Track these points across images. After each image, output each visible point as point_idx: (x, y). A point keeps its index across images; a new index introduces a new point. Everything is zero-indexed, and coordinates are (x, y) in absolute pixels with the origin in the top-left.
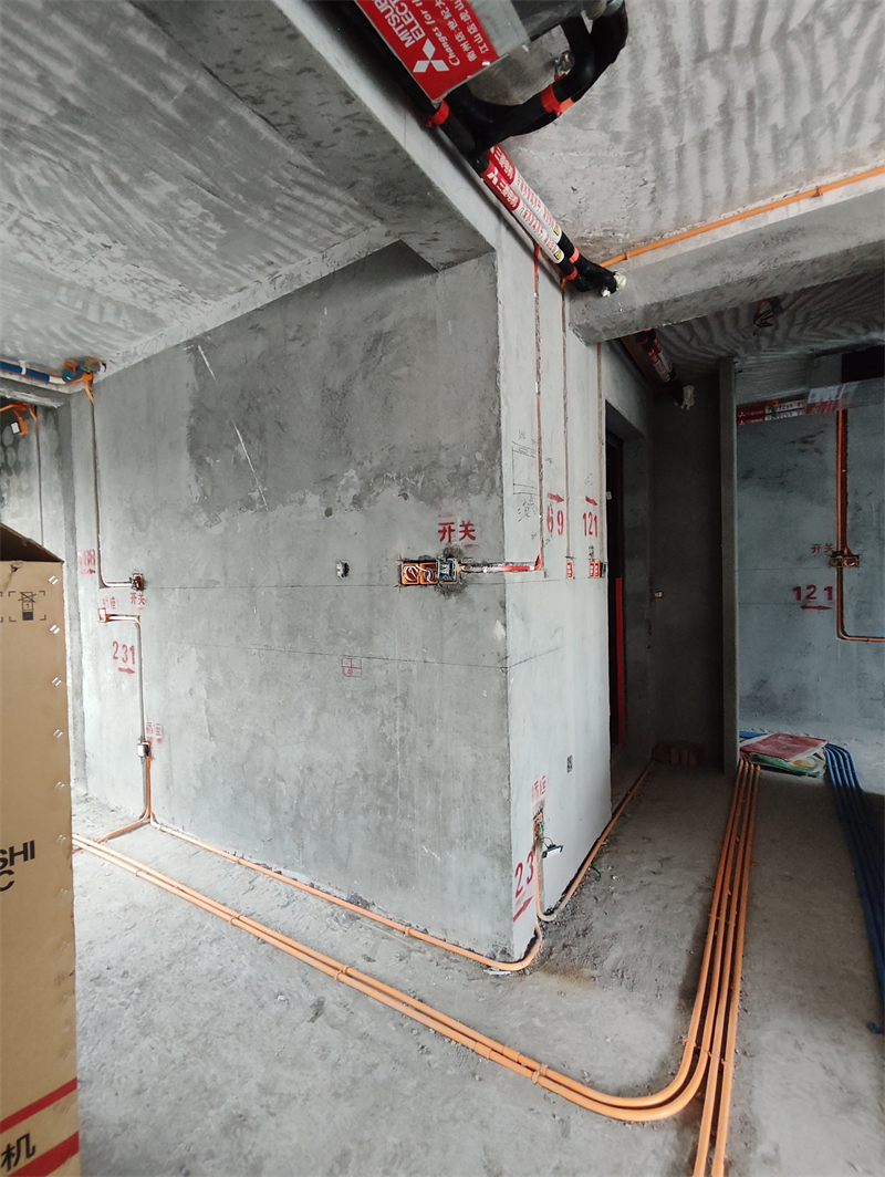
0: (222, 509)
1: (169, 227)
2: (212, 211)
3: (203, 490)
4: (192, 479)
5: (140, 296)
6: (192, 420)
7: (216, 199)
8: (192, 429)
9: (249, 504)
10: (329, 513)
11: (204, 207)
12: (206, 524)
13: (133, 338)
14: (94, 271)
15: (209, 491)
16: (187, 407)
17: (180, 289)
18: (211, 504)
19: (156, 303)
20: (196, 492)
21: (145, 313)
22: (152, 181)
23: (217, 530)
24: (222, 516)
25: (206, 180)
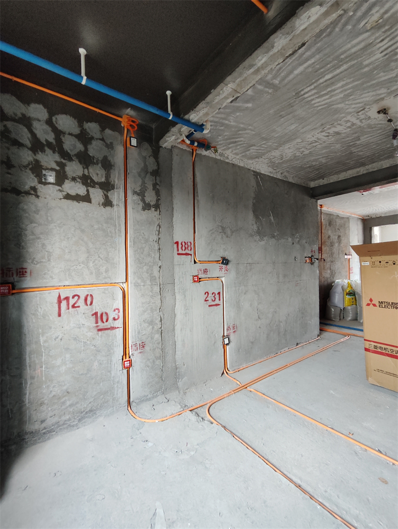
0: (265, 236)
3: (258, 227)
4: (254, 222)
6: (254, 201)
8: (254, 204)
9: (274, 237)
10: (293, 244)
12: (259, 240)
15: (260, 229)
16: (253, 195)
18: (260, 233)
20: (255, 227)
23: (263, 243)
24: (265, 238)
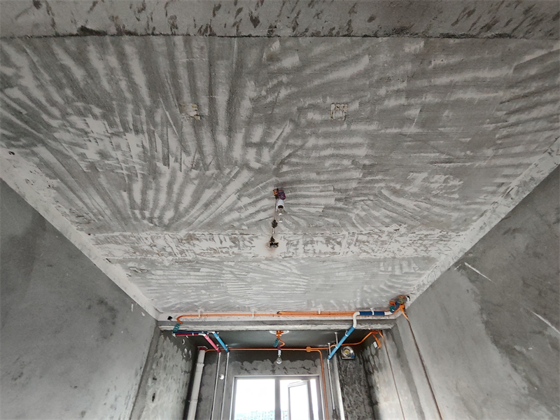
1: (427, 200)
2: (451, 174)
3: (528, 380)
5: (419, 250)
7: (452, 164)
11: (445, 175)
13: (420, 275)
14: (394, 246)
17: (441, 234)
19: (429, 249)
21: (424, 258)
22: (413, 179)
25: (443, 157)
